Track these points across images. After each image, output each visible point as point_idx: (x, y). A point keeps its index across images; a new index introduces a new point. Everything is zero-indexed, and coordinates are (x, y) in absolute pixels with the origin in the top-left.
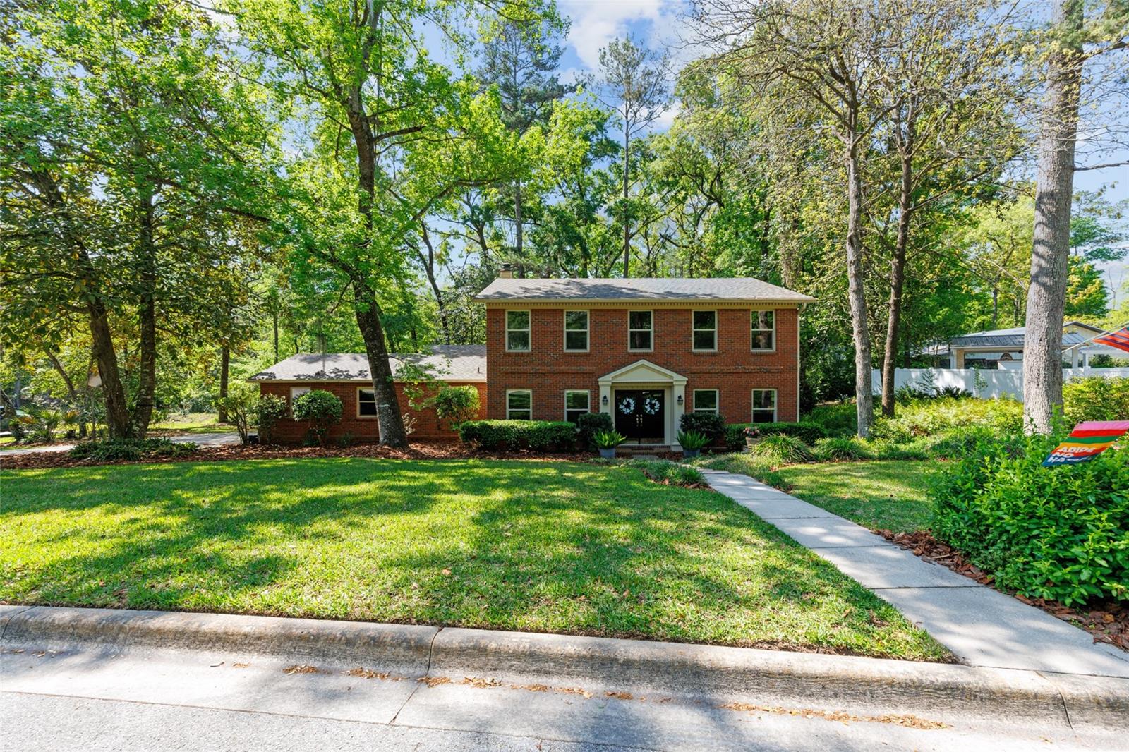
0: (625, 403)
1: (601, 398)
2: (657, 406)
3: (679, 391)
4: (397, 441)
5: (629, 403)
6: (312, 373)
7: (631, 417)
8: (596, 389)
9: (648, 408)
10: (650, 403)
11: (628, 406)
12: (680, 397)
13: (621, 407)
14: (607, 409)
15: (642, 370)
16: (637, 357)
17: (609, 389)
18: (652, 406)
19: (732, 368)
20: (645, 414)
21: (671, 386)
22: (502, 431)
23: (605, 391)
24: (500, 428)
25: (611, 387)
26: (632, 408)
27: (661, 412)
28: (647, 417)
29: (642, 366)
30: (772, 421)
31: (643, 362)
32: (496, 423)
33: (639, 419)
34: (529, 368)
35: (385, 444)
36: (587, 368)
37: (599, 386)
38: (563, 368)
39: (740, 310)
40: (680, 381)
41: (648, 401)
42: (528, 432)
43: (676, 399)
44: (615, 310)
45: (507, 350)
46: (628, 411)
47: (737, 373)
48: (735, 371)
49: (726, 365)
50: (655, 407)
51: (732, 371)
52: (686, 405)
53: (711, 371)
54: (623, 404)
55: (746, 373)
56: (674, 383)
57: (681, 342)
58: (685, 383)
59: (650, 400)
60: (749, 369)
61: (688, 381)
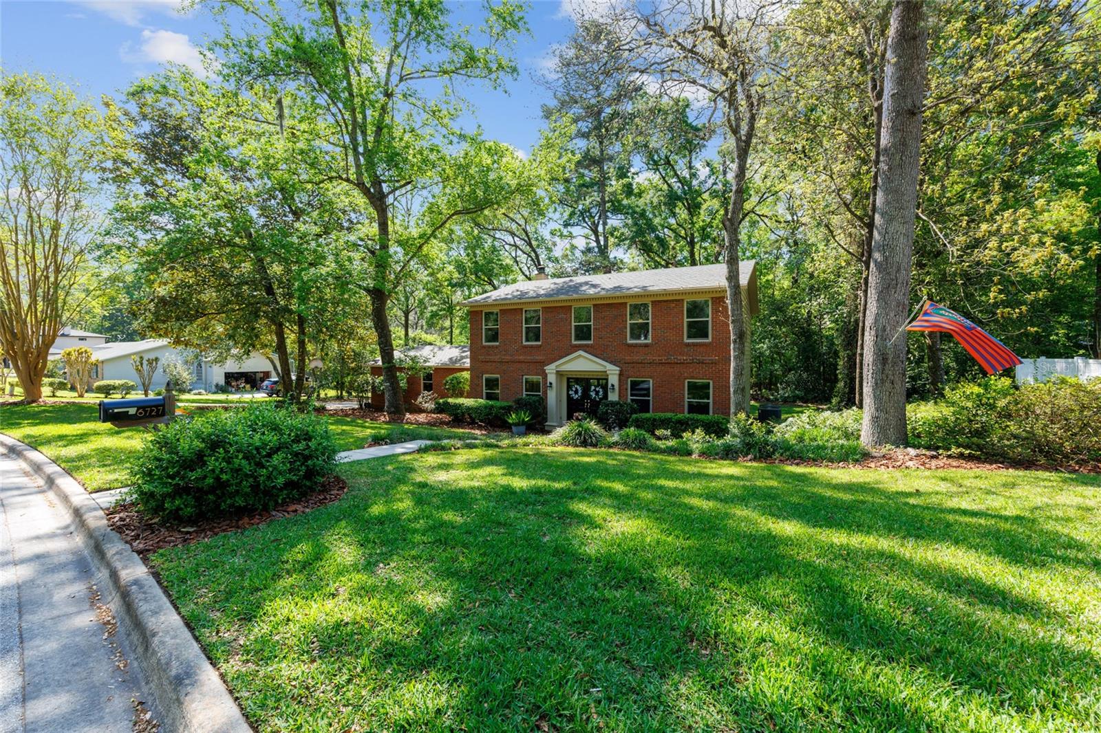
2: (601, 393)
3: (614, 380)
5: (577, 389)
8: (545, 376)
9: (593, 394)
10: (594, 390)
11: (576, 392)
13: (571, 393)
15: (582, 359)
16: (578, 349)
17: (554, 376)
18: (597, 393)
19: (664, 359)
21: (607, 375)
23: (551, 378)
25: (560, 375)
26: (580, 394)
29: (581, 356)
30: (708, 413)
31: (581, 353)
33: (588, 405)
34: (497, 358)
36: (539, 358)
37: (546, 374)
38: (521, 357)
39: (672, 301)
40: (613, 371)
41: (592, 387)
43: (610, 387)
44: (561, 307)
45: (484, 344)
46: (576, 396)
47: (669, 363)
48: (667, 362)
49: (659, 356)
50: (599, 394)
51: (664, 361)
52: (620, 393)
53: (644, 361)
54: (572, 390)
55: (678, 363)
56: (608, 372)
57: (617, 334)
58: (618, 372)
59: (595, 387)
60: (681, 360)
61: (621, 371)
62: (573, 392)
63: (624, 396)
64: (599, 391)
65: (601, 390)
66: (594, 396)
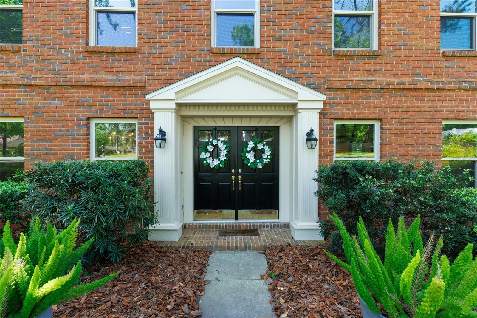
0: (211, 149)
1: (156, 133)
2: (268, 152)
3: (309, 122)
7: (222, 172)
8: (149, 118)
9: (251, 157)
11: (215, 154)
12: (310, 133)
13: (204, 155)
15: (237, 77)
18: (258, 154)
19: (406, 81)
20: (245, 167)
21: (293, 115)
23: (163, 120)
25: (179, 115)
26: (223, 157)
27: (274, 164)
28: (249, 172)
29: (236, 69)
31: (236, 62)
37: (152, 113)
38: (86, 77)
43: (302, 137)
46: (216, 162)
47: (416, 90)
48: (412, 87)
49: (396, 76)
50: (264, 156)
51: (407, 86)
52: (320, 152)
53: (368, 86)
54: (207, 151)
55: (433, 89)
56: (299, 106)
57: (312, 32)
58: (321, 105)
59: (256, 144)
60: (438, 83)
61: (324, 102)
62: (208, 155)
63: (326, 155)
64: (262, 151)
65: (266, 148)
66: (252, 160)
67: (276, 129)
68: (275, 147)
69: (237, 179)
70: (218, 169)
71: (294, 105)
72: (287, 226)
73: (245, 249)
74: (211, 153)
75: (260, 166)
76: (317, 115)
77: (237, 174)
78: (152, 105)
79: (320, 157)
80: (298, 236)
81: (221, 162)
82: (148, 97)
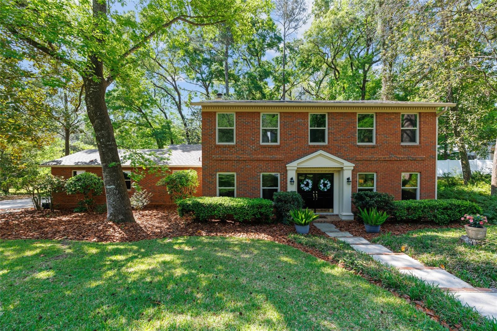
0: (305, 183)
1: (289, 180)
2: (329, 185)
3: (348, 174)
4: (121, 217)
5: (308, 183)
6: (88, 161)
7: (309, 193)
8: (285, 172)
9: (322, 186)
10: (324, 183)
11: (307, 185)
13: (302, 186)
14: (292, 188)
15: (320, 158)
16: (316, 149)
17: (295, 172)
18: (325, 185)
19: (387, 157)
20: (319, 191)
21: (340, 170)
22: (212, 208)
23: (292, 174)
24: (210, 206)
25: (296, 171)
26: (310, 187)
27: (331, 189)
28: (321, 193)
29: (320, 155)
31: (321, 152)
32: (207, 200)
33: (315, 195)
34: (234, 157)
35: (111, 220)
36: (278, 157)
37: (286, 170)
38: (260, 156)
39: (393, 113)
40: (348, 167)
41: (322, 181)
42: (234, 209)
43: (345, 180)
44: (299, 113)
45: (217, 143)
46: (307, 189)
47: (391, 161)
48: (389, 159)
49: (383, 155)
50: (328, 186)
51: (387, 159)
52: (352, 185)
53: (371, 159)
54: (303, 184)
55: (397, 160)
56: (344, 168)
57: (349, 138)
58: (353, 168)
59: (324, 181)
60: (399, 158)
61: (354, 167)
62: (304, 185)
63: (354, 187)
64: (327, 184)
65: (329, 182)
66: (322, 188)
67: (332, 175)
68: (332, 182)
69: (315, 196)
70: (308, 191)
71: (342, 168)
72: (337, 215)
73: (325, 222)
74: (305, 185)
75: (326, 190)
76: (351, 172)
77: (315, 193)
78: (288, 168)
79: (352, 188)
80: (344, 218)
81: (310, 188)
82: (287, 166)
